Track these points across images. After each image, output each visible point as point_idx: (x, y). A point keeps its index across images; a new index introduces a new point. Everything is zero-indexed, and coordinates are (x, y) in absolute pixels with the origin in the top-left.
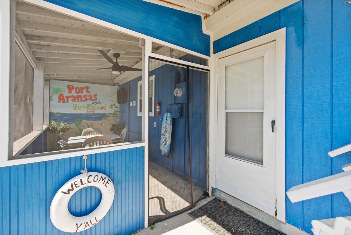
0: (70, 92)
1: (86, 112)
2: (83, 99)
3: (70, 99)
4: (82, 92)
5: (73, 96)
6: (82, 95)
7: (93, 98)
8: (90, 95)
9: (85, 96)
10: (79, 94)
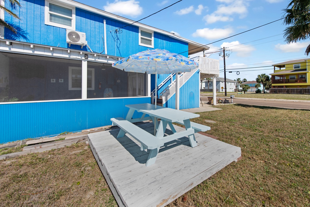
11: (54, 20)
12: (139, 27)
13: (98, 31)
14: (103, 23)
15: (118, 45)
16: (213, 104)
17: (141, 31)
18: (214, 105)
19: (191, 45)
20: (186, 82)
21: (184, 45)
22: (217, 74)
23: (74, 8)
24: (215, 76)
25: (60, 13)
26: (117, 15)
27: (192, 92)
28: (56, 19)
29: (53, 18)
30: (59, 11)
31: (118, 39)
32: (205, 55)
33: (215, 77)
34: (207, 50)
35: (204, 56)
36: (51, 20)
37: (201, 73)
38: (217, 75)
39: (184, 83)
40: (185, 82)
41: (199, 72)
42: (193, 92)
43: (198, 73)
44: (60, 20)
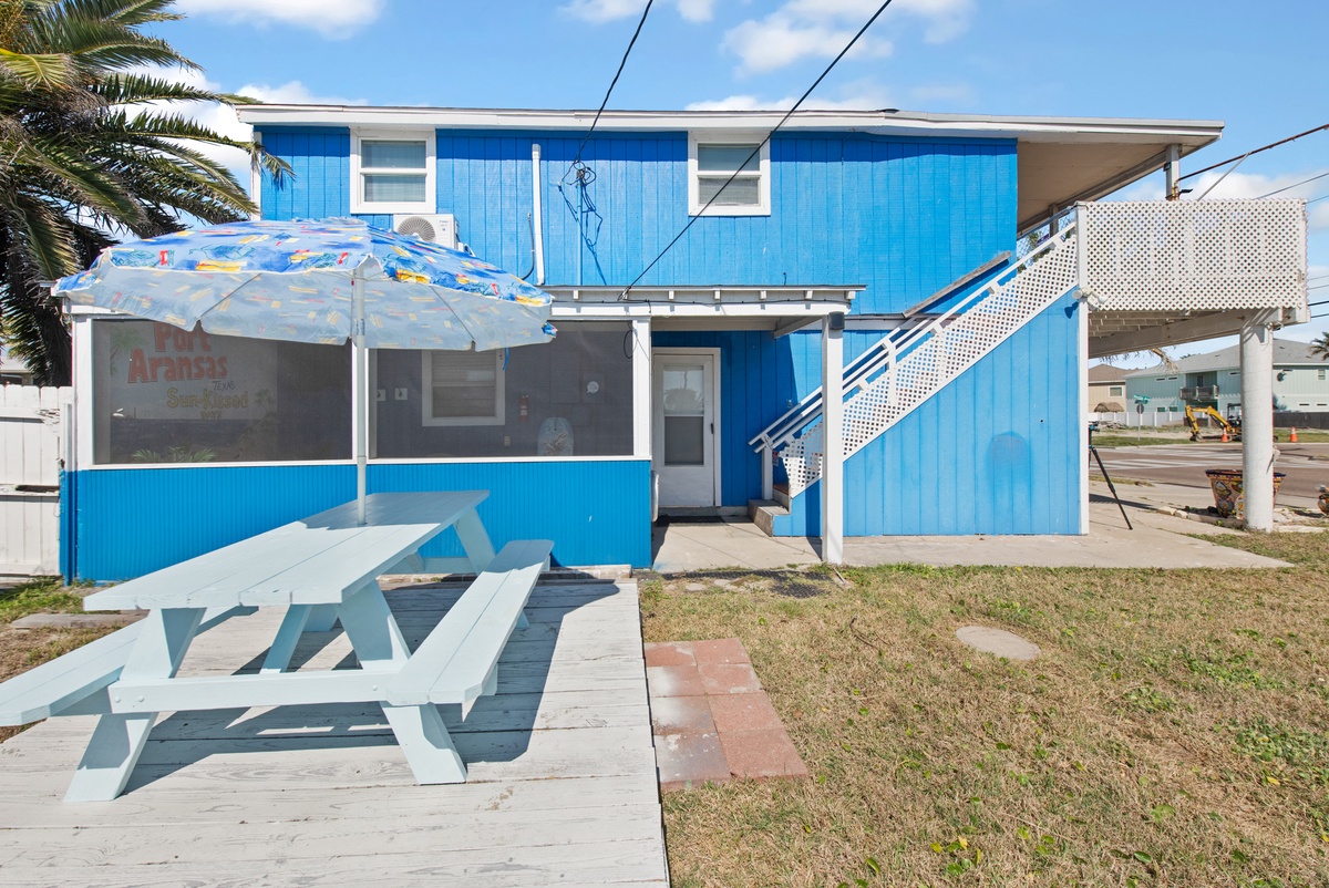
0: (161, 347)
1: (200, 417)
2: (194, 370)
3: (162, 370)
4: (191, 348)
5: (169, 361)
6: (192, 356)
7: (219, 369)
8: (210, 360)
9: (199, 360)
10: (184, 354)
11: (380, 192)
12: (687, 132)
13: (514, 194)
14: (530, 158)
15: (592, 236)
16: (1246, 521)
17: (702, 148)
18: (1252, 523)
19: (1042, 144)
20: (957, 373)
21: (985, 158)
22: (1279, 304)
23: (431, 132)
24: (1259, 317)
25: (390, 166)
26: (574, 111)
27: (1012, 434)
28: (386, 186)
29: (375, 186)
30: (388, 160)
31: (591, 209)
32: (1182, 186)
33: (1262, 326)
34: (1198, 148)
35: (1169, 197)
36: (368, 196)
37: (1095, 315)
38: (1272, 311)
39: (943, 383)
40: (952, 378)
41: (1076, 305)
42: (1025, 435)
43: (1070, 311)
44: (396, 187)
